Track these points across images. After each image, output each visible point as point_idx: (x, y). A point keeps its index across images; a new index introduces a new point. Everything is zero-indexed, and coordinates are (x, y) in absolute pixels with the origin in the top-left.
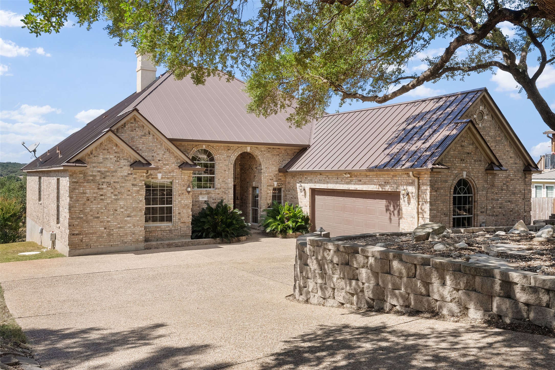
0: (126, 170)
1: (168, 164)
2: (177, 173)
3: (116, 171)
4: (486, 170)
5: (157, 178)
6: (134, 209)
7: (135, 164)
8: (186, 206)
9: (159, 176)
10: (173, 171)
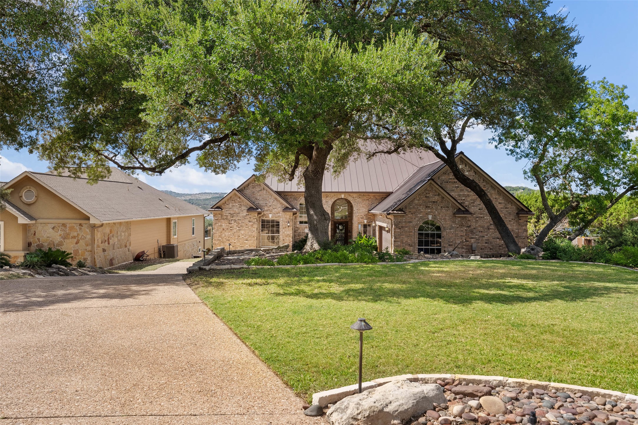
0: (245, 213)
1: (276, 208)
2: (281, 214)
3: (239, 213)
4: (454, 214)
5: (269, 217)
6: (250, 236)
7: (250, 209)
8: (288, 235)
9: (270, 216)
10: (279, 213)
